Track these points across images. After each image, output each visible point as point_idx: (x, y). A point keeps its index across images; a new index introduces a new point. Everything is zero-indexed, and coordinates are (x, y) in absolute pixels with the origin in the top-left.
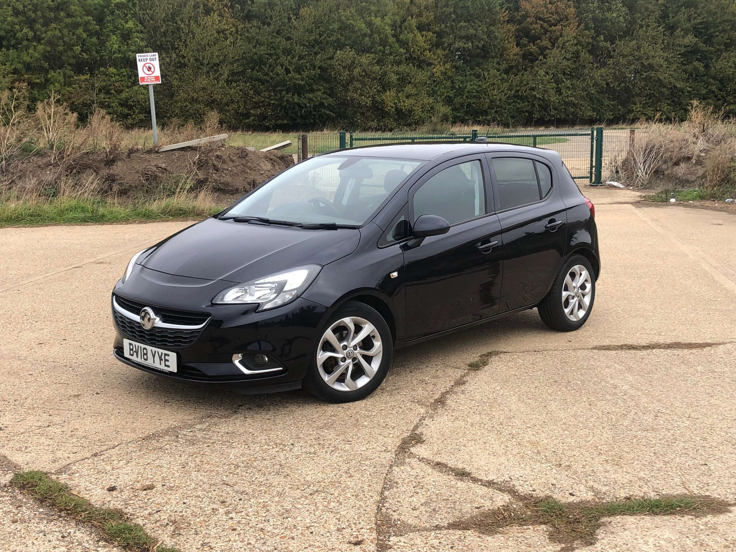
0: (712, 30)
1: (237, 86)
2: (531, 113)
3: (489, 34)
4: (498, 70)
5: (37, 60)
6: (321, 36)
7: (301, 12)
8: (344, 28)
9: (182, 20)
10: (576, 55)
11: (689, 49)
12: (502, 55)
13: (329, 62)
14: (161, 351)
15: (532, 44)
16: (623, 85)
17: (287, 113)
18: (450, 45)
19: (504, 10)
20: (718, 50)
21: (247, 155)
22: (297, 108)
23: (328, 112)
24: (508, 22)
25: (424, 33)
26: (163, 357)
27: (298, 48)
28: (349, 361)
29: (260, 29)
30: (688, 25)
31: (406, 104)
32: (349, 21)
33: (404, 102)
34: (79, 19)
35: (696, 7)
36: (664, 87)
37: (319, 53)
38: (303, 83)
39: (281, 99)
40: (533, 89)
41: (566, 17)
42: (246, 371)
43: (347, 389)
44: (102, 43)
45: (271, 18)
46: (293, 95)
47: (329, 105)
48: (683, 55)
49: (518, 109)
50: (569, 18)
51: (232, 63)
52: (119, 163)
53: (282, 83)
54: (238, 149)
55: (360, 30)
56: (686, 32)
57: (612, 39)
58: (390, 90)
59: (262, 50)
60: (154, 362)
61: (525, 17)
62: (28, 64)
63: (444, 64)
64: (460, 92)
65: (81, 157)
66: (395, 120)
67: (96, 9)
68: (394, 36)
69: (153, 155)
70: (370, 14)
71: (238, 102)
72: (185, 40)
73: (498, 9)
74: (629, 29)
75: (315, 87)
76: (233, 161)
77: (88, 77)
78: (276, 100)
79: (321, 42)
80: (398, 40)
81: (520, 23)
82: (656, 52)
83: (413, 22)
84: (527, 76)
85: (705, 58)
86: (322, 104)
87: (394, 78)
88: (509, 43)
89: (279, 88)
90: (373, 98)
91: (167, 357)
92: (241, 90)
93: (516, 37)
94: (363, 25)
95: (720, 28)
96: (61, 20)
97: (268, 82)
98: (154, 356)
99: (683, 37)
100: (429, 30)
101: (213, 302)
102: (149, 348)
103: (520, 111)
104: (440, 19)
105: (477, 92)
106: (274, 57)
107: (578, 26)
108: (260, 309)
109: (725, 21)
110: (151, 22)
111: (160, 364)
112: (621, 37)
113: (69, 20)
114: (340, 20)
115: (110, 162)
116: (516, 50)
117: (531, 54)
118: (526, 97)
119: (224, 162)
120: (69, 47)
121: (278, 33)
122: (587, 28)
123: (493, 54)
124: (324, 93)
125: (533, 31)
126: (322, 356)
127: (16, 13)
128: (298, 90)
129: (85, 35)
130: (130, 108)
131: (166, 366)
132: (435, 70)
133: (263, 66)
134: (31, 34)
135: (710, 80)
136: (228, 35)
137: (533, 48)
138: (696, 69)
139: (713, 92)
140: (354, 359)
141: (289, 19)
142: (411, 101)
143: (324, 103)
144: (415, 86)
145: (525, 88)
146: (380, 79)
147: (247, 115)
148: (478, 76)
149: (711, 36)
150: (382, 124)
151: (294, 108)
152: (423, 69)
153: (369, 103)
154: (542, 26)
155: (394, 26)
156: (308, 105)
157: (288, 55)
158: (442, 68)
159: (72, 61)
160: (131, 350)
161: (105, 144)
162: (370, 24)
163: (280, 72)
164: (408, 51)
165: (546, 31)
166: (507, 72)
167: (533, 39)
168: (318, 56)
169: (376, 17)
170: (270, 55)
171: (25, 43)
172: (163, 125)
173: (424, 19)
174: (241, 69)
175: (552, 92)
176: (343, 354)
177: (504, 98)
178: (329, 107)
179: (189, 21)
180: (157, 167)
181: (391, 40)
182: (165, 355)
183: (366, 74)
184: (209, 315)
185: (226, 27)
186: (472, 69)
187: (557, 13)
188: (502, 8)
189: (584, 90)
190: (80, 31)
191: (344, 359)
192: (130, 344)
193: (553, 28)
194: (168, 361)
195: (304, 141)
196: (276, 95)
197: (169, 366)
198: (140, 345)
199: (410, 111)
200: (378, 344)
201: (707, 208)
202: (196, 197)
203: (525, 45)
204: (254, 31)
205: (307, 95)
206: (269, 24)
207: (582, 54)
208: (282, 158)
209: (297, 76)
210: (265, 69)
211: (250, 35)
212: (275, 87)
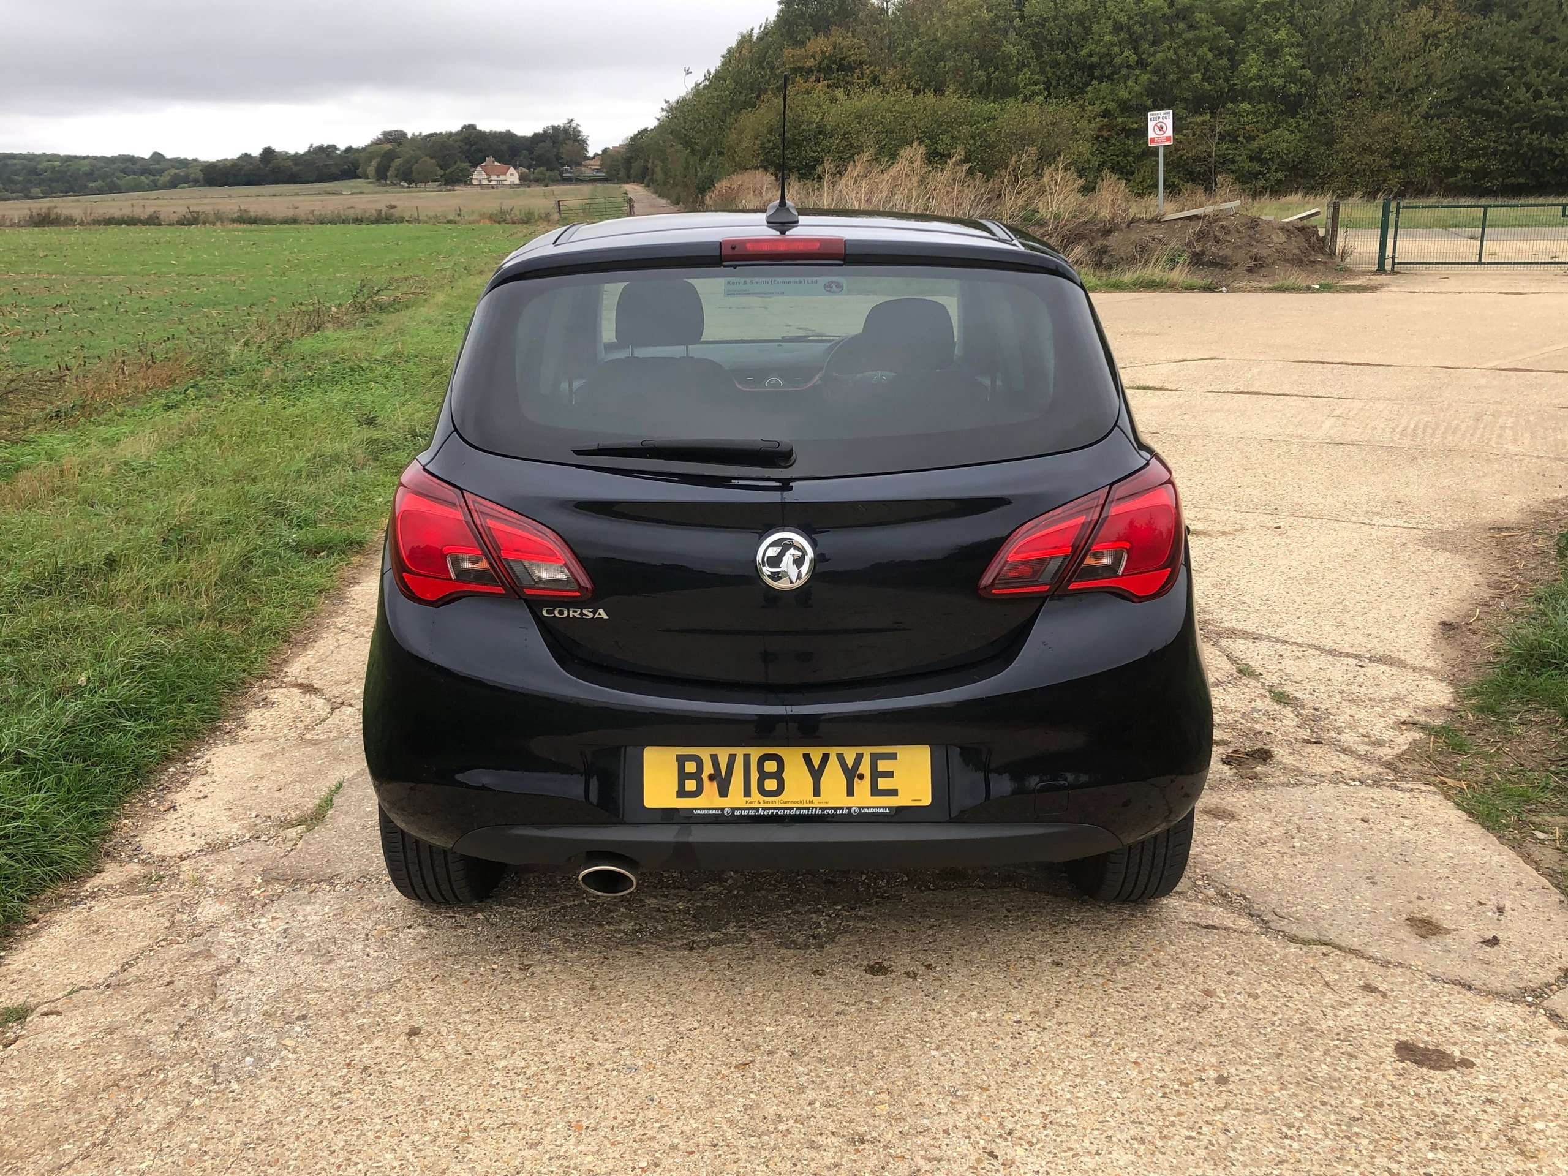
1: (1442, 123)
5: (1139, 95)
9: (1367, 22)
17: (1527, 167)
21: (1259, 225)
22: (1547, 157)
29: (1501, 26)
34: (1205, 33)
38: (1562, 114)
39: (1519, 143)
44: (1234, 66)
46: (1542, 135)
52: (1116, 234)
53: (1523, 116)
54: (1250, 218)
59: (1497, 62)
62: (1125, 102)
65: (1077, 227)
67: (1234, 14)
69: (1153, 225)
71: (1440, 150)
72: (1367, 54)
76: (1239, 232)
77: (1207, 117)
78: (1510, 145)
89: (1516, 125)
92: (1449, 131)
96: (1180, 36)
97: (1500, 115)
106: (1517, 73)
110: (1316, 28)
113: (1189, 35)
115: (1107, 233)
119: (1229, 233)
120: (1185, 74)
121: (1535, 31)
127: (1118, 28)
128: (1552, 126)
129: (1210, 56)
130: (1263, 162)
133: (1493, 90)
134: (1133, 58)
136: (1442, 41)
147: (1455, 170)
151: (1540, 157)
157: (1544, 68)
159: (1188, 95)
161: (1105, 214)
163: (1522, 98)
170: (1512, 70)
171: (1124, 71)
172: (1172, 190)
174: (1454, 95)
179: (1379, 22)
180: (1152, 237)
185: (1442, 27)
190: (1204, 49)
195: (1336, 209)
196: (1510, 136)
202: (1170, 268)
204: (1490, 31)
206: (1519, 17)
208: (1302, 229)
209: (1552, 102)
210: (1498, 94)
211: (1481, 38)
212: (1512, 121)
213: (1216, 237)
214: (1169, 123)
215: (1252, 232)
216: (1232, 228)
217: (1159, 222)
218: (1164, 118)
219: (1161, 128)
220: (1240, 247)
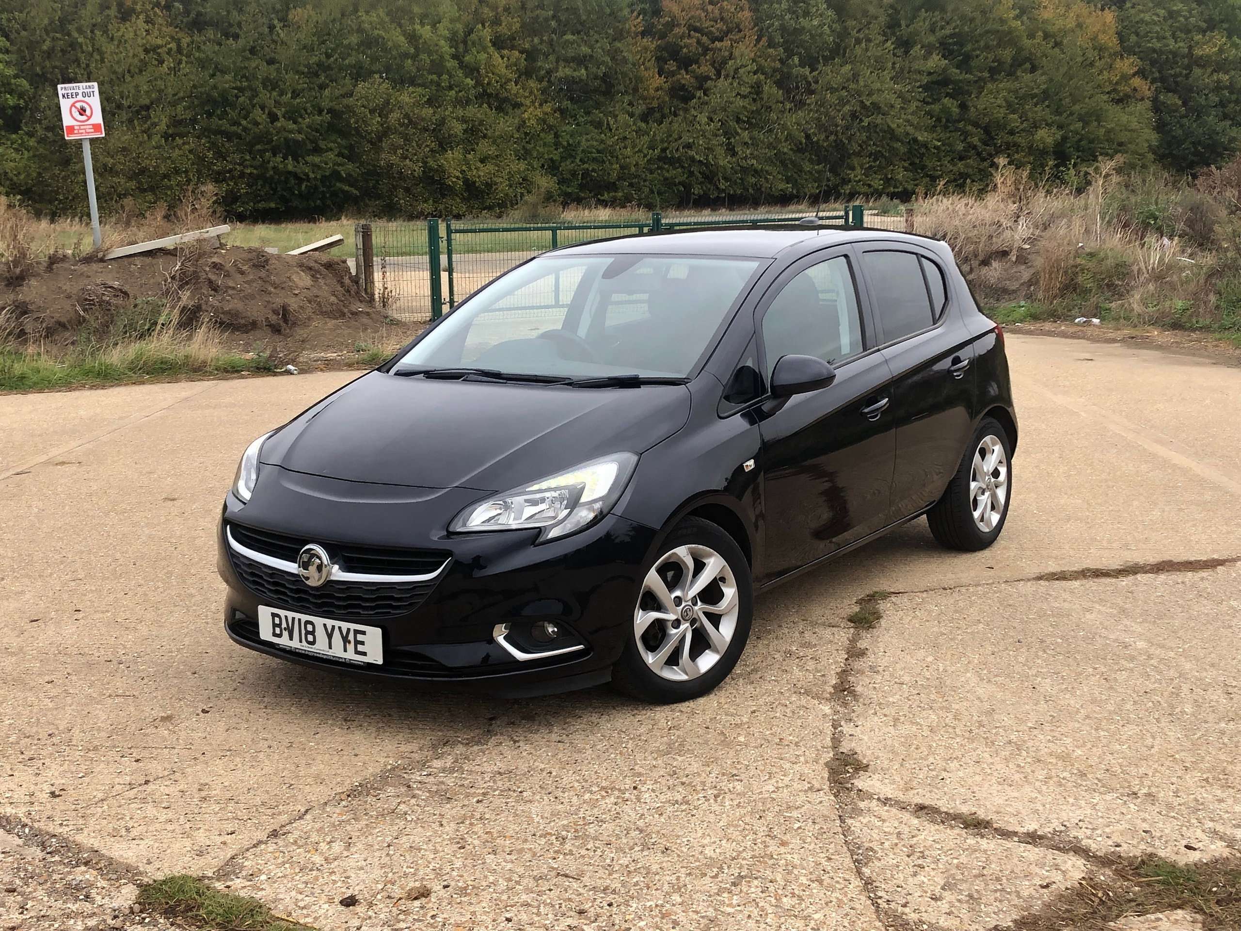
0: (969, 47)
1: (184, 144)
2: (687, 187)
3: (614, 54)
4: (631, 115)
6: (328, 56)
7: (290, 17)
8: (369, 42)
9: (80, 30)
10: (757, 89)
11: (934, 77)
12: (636, 90)
13: (345, 101)
14: (345, 625)
15: (683, 72)
16: (832, 138)
17: (275, 190)
18: (549, 72)
19: (635, 14)
20: (980, 79)
21: (267, 261)
22: (293, 181)
23: (347, 188)
24: (643, 34)
25: (505, 52)
26: (351, 637)
27: (290, 77)
28: (685, 626)
29: (220, 44)
30: (932, 39)
31: (481, 173)
32: (376, 32)
33: (477, 169)
35: (943, 10)
36: (898, 140)
37: (327, 86)
38: (300, 137)
39: (264, 165)
40: (689, 146)
41: (738, 26)
42: (520, 656)
43: (684, 677)
45: (239, 25)
46: (285, 158)
47: (349, 175)
48: (926, 88)
49: (666, 179)
50: (741, 27)
51: (174, 104)
52: (33, 282)
53: (263, 138)
54: (250, 250)
55: (397, 46)
56: (929, 50)
57: (811, 62)
58: (452, 149)
59: (226, 81)
60: (330, 648)
61: (672, 25)
63: (541, 105)
64: (570, 151)
66: (463, 199)
68: (454, 57)
69: (95, 266)
70: (412, 20)
71: (186, 172)
72: (88, 65)
73: (626, 12)
74: (838, 45)
75: (322, 144)
76: (242, 273)
78: (255, 168)
79: (329, 68)
80: (462, 65)
81: (663, 36)
82: (882, 82)
83: (487, 34)
84: (677, 125)
85: (959, 92)
86: (336, 175)
87: (458, 128)
88: (646, 69)
89: (258, 147)
90: (425, 163)
91: (360, 637)
92: (190, 151)
93: (658, 59)
94: (402, 38)
95: (982, 43)
97: (239, 137)
98: (330, 636)
99: (925, 58)
100: (512, 48)
101: (451, 529)
102: (319, 621)
103: (668, 183)
104: (531, 29)
105: (599, 152)
106: (248, 94)
107: (758, 40)
108: (542, 539)
109: (987, 32)
110: (24, 33)
111: (345, 650)
112: (826, 60)
114: (360, 30)
115: (16, 280)
116: (659, 81)
117: (683, 87)
118: (679, 160)
119: (228, 275)
121: (253, 51)
122: (771, 44)
123: (622, 88)
124: (340, 154)
125: (685, 50)
126: (643, 620)
128: (293, 150)
131: (357, 652)
132: (526, 115)
133: (228, 110)
135: (970, 128)
136: (165, 57)
137: (685, 78)
138: (945, 110)
139: (975, 147)
140: (693, 621)
141: (272, 28)
142: (490, 167)
143: (339, 173)
144: (494, 142)
145: (675, 145)
146: (434, 130)
148: (598, 125)
149: (968, 58)
150: (441, 207)
151: (286, 181)
152: (507, 114)
153: (418, 170)
154: (699, 42)
155: (453, 40)
156: (312, 175)
157: (273, 89)
158: (538, 112)
160: (275, 625)
161: (2, 248)
162: (413, 38)
163: (259, 119)
164: (478, 83)
165: (706, 50)
166: (645, 118)
167: (686, 63)
168: (327, 92)
169: (422, 24)
170: (241, 90)
173: (503, 29)
174: (188, 115)
175: (720, 151)
176: (675, 613)
177: (642, 162)
178: (350, 180)
179: (92, 32)
180: (106, 286)
181: (451, 64)
182: (356, 632)
183: (410, 121)
184: (448, 553)
185: (159, 42)
186: (588, 113)
187: (722, 19)
188: (632, 12)
189: (770, 146)
191: (677, 624)
192: (274, 615)
193: (718, 44)
194: (362, 643)
195: (366, 235)
196: (254, 159)
197: (364, 654)
198: (298, 616)
199: (489, 185)
200: (730, 592)
201: (1049, 334)
202: (190, 338)
203: (673, 74)
204: (209, 49)
205: (309, 159)
206: (236, 37)
207: (766, 88)
208: (329, 266)
209: (291, 126)
210: (233, 114)
211: (202, 56)
212: (251, 145)
213: (210, 282)
214: (95, 102)
215: (263, 273)
216: (228, 266)
217: (102, 260)
218: (84, 95)
219: (82, 111)
220: (252, 297)
